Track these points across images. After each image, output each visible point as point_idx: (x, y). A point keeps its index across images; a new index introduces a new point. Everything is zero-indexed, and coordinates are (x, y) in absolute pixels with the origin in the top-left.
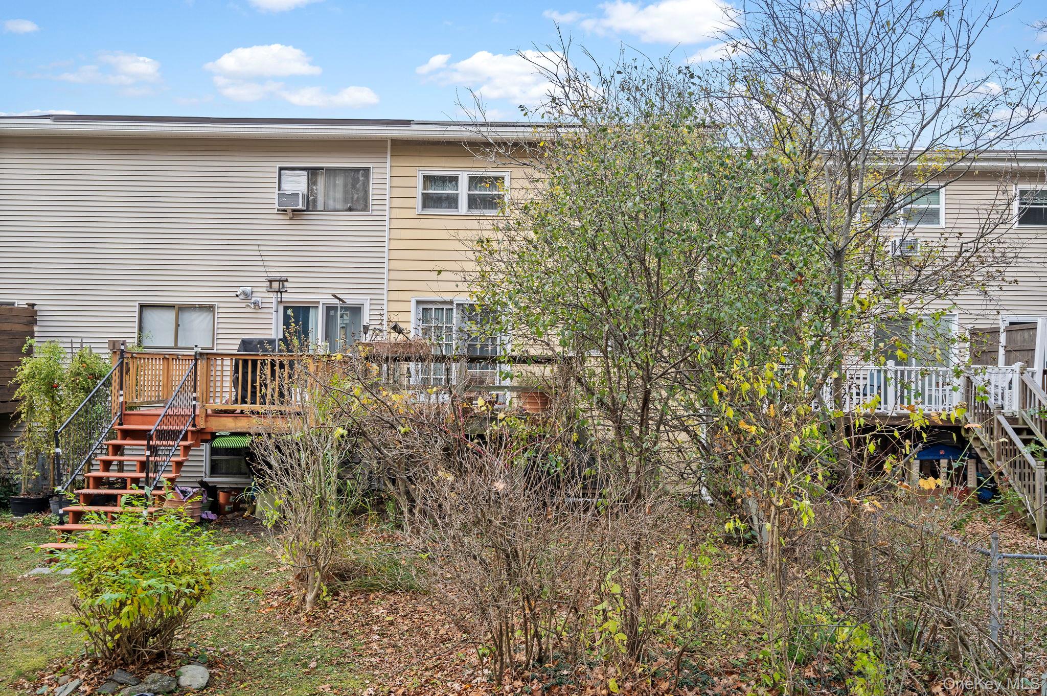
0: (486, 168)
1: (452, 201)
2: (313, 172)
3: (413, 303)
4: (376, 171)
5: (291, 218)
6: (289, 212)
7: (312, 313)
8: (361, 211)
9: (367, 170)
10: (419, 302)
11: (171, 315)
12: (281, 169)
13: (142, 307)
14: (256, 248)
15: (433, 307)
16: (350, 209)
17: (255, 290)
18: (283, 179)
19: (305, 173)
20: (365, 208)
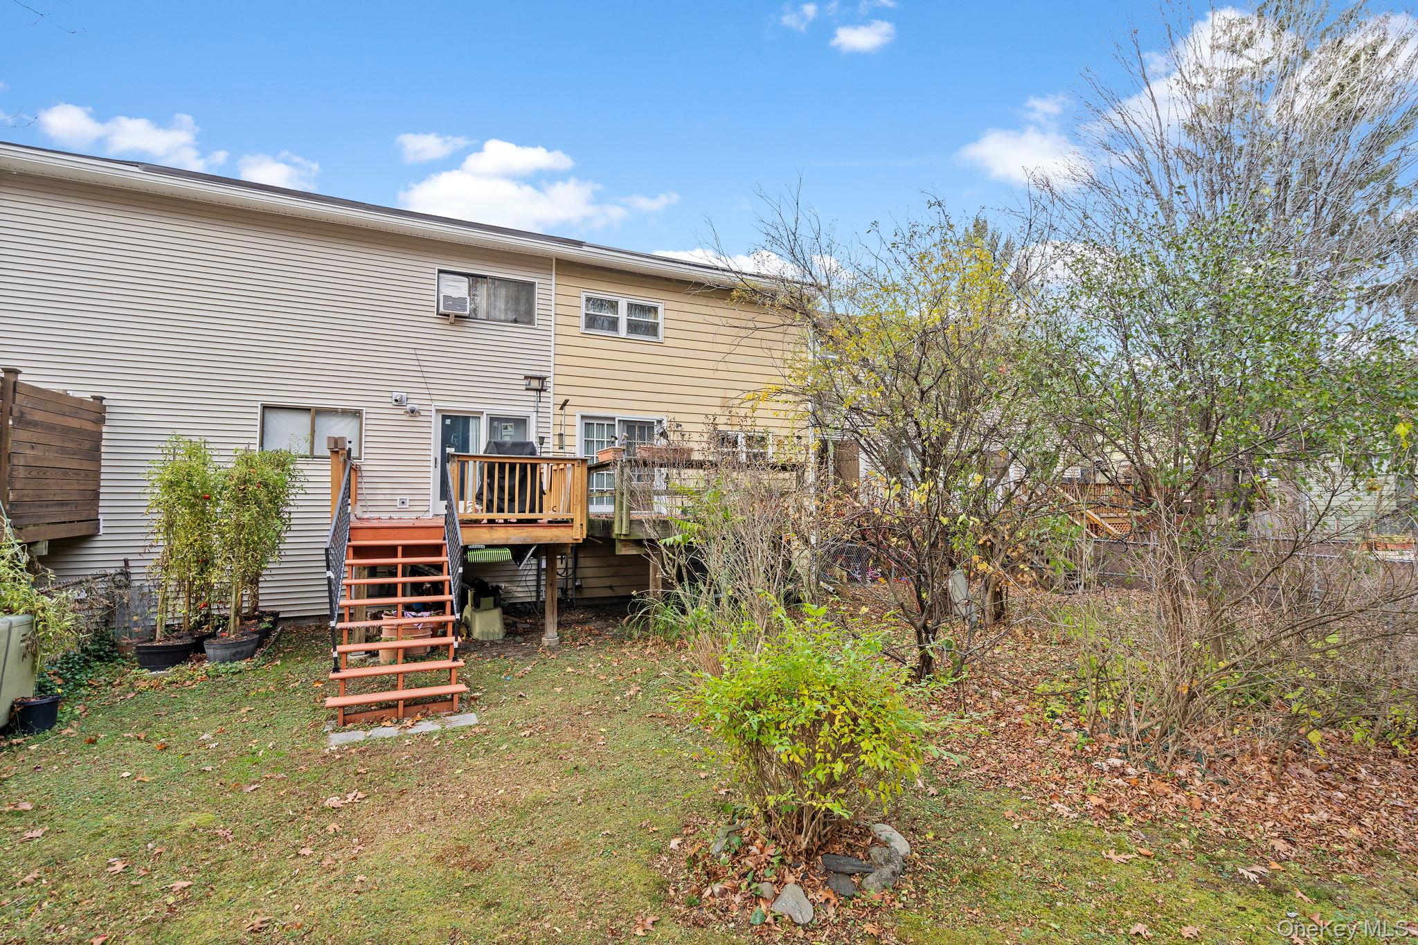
0: (644, 297)
1: (613, 324)
2: (475, 278)
3: (578, 418)
4: (541, 286)
5: (451, 324)
6: (452, 319)
7: (472, 423)
8: (527, 323)
9: (532, 284)
10: (583, 417)
11: (305, 419)
12: (440, 271)
13: (265, 408)
14: (413, 351)
15: (595, 422)
16: (515, 321)
17: (410, 396)
18: (441, 283)
19: (466, 279)
20: (531, 322)
